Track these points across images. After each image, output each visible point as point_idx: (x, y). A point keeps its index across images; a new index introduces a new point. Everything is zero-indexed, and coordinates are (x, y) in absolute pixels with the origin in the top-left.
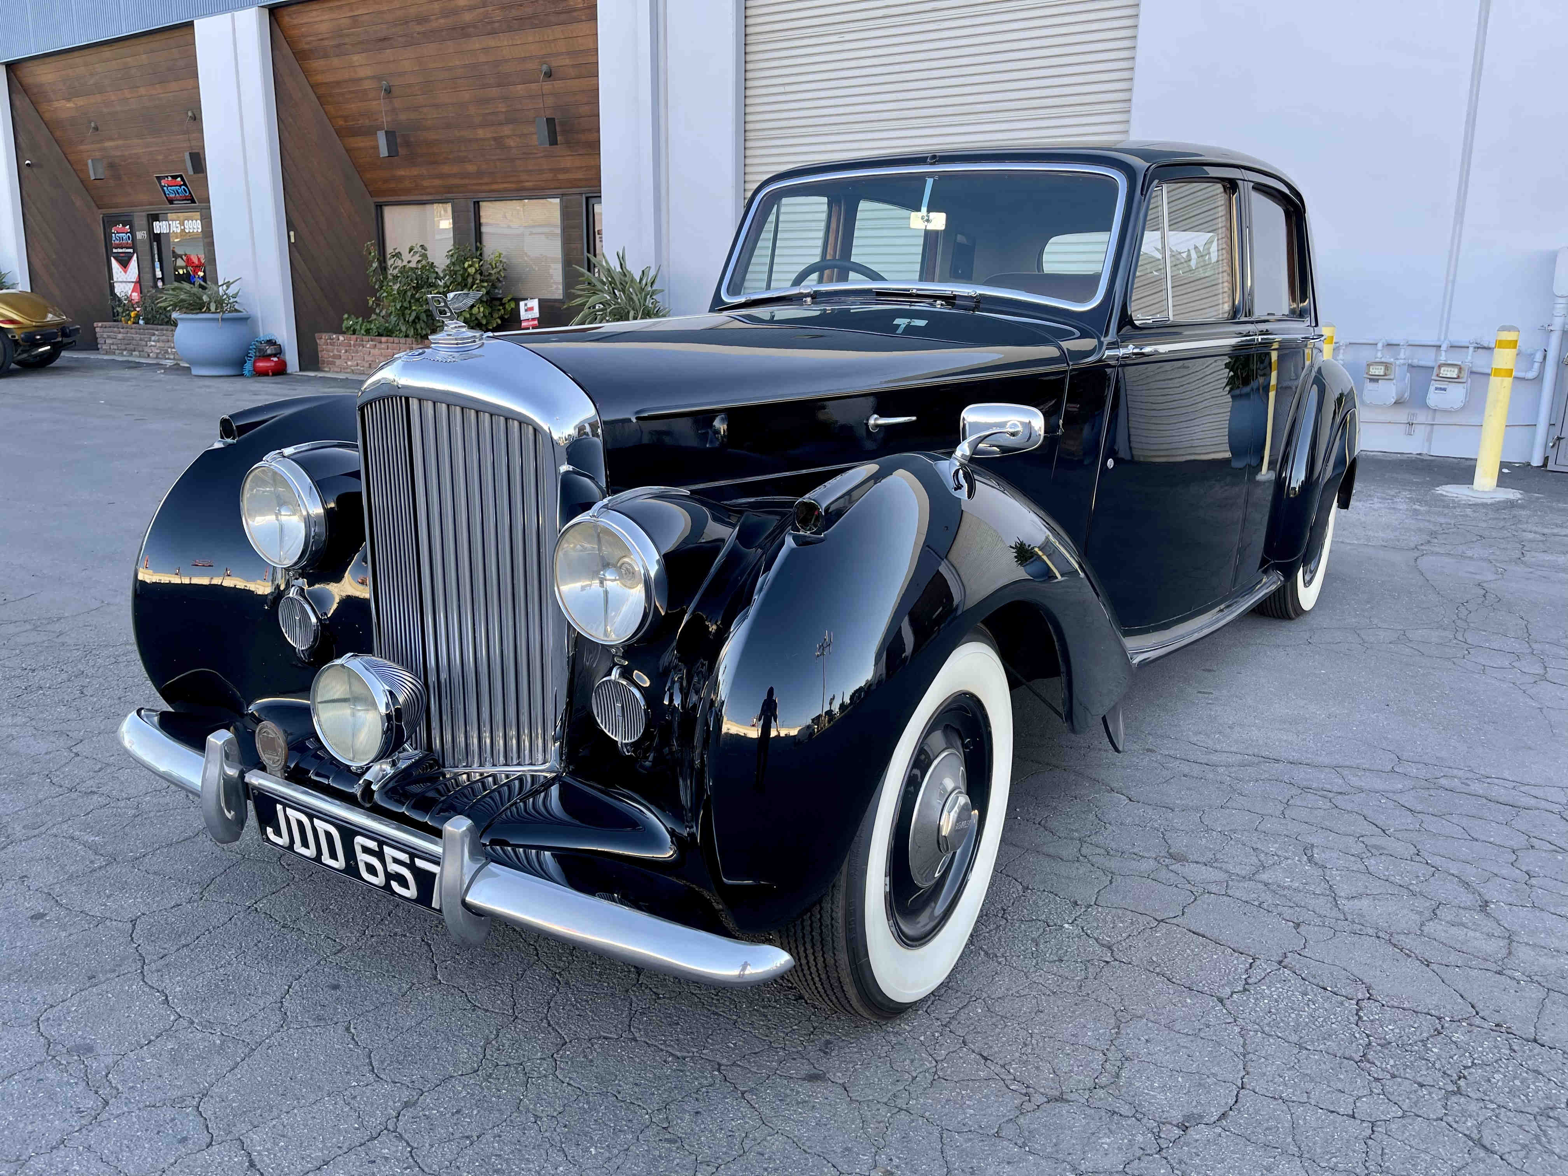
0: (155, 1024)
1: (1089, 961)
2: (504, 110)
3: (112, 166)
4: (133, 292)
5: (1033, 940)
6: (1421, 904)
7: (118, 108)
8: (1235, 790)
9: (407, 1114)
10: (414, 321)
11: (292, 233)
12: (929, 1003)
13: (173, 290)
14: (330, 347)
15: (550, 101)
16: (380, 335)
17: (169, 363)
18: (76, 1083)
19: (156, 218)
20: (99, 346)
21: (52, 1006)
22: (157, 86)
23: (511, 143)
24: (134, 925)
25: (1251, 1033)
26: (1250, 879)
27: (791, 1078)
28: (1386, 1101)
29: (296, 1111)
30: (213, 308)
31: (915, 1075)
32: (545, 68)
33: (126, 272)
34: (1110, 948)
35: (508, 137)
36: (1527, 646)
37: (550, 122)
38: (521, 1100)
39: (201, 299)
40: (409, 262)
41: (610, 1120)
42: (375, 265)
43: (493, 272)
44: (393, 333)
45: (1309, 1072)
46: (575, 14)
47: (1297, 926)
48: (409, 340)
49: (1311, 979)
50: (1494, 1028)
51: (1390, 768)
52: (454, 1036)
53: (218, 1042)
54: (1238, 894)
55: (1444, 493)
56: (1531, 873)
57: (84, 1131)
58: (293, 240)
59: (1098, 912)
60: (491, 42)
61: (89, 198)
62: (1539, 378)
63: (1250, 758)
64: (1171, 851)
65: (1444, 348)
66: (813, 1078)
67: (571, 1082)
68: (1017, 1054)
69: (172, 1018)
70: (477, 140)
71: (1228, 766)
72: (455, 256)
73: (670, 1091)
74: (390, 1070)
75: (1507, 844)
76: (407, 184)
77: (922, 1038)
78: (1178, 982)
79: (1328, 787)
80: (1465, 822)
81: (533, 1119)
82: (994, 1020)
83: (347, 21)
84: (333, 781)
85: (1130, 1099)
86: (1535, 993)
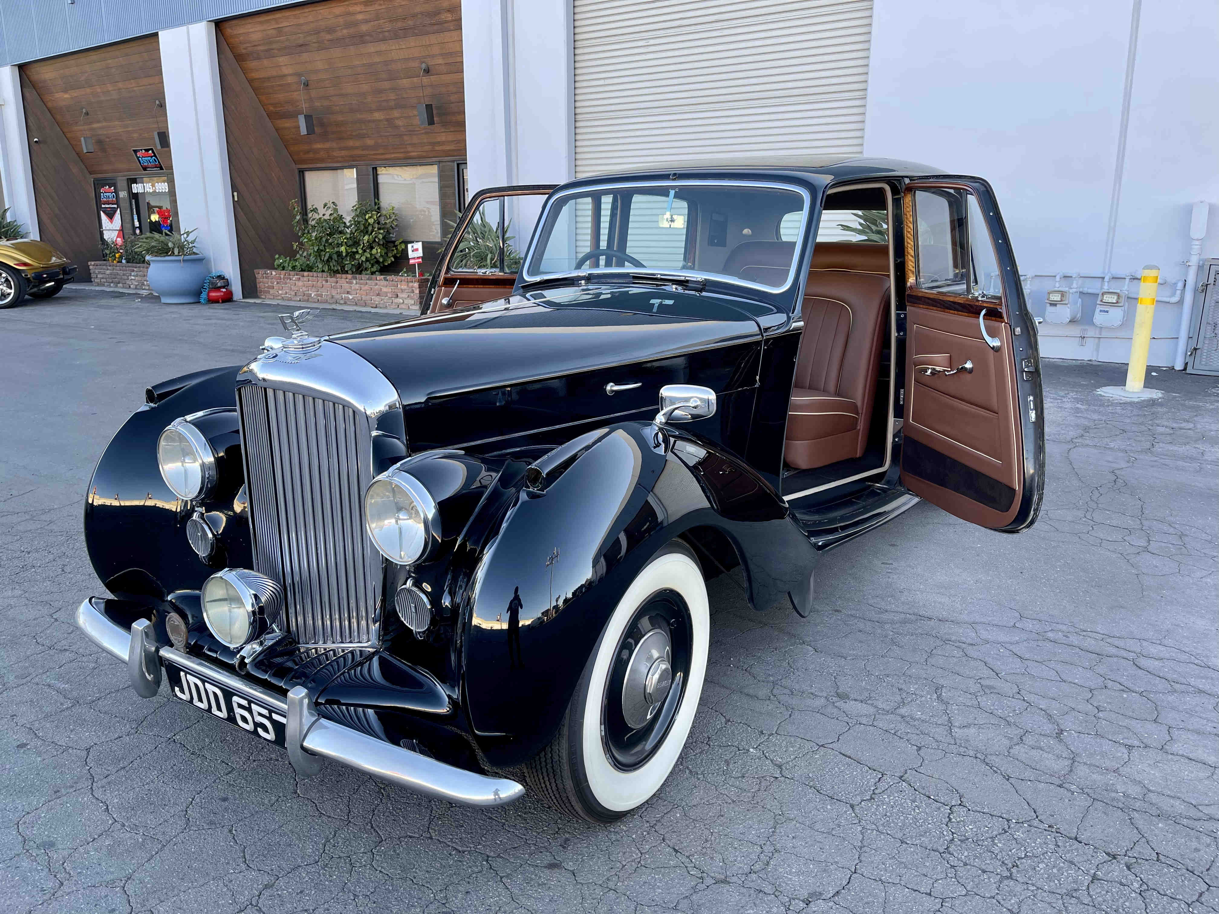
0: (98, 826)
1: (763, 777)
2: (394, 98)
3: (100, 142)
4: (117, 237)
5: (726, 761)
6: (1014, 732)
7: (103, 98)
8: (894, 643)
9: (266, 893)
10: (328, 260)
11: (235, 194)
12: (644, 809)
13: (146, 238)
14: (265, 280)
15: (428, 91)
16: (303, 270)
17: (144, 293)
18: (42, 870)
19: (135, 181)
20: (93, 280)
21: (28, 813)
22: (132, 81)
23: (399, 123)
24: (88, 753)
25: (869, 831)
26: (892, 713)
27: (537, 866)
28: (956, 883)
29: (190, 891)
30: (176, 252)
31: (624, 864)
32: (424, 66)
33: (112, 223)
34: (780, 767)
35: (397, 118)
36: (1139, 522)
37: (429, 107)
38: (346, 884)
39: (167, 245)
40: (324, 215)
41: (406, 898)
42: (298, 217)
43: (387, 222)
44: (313, 268)
45: (904, 860)
46: (446, 25)
47: (919, 748)
48: (325, 274)
49: (921, 790)
50: (1047, 828)
51: (1012, 624)
52: (304, 836)
53: (141, 840)
54: (881, 725)
55: (1103, 394)
56: (1101, 709)
57: (45, 904)
58: (236, 199)
59: (777, 739)
60: (383, 47)
61: (83, 167)
62: (1181, 302)
63: (911, 616)
64: (839, 691)
65: (1106, 279)
66: (552, 866)
67: (383, 870)
68: (699, 848)
69: (110, 822)
70: (374, 121)
71: (893, 622)
72: (358, 210)
73: (451, 876)
74: (257, 862)
75: (1087, 685)
76: (322, 154)
77: (634, 836)
78: (824, 793)
79: (964, 639)
80: (1059, 667)
81: (352, 898)
82: (687, 822)
83: (274, 32)
84: (220, 655)
85: (774, 882)
86: (1082, 801)
